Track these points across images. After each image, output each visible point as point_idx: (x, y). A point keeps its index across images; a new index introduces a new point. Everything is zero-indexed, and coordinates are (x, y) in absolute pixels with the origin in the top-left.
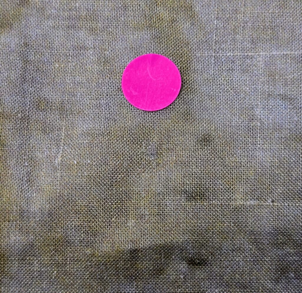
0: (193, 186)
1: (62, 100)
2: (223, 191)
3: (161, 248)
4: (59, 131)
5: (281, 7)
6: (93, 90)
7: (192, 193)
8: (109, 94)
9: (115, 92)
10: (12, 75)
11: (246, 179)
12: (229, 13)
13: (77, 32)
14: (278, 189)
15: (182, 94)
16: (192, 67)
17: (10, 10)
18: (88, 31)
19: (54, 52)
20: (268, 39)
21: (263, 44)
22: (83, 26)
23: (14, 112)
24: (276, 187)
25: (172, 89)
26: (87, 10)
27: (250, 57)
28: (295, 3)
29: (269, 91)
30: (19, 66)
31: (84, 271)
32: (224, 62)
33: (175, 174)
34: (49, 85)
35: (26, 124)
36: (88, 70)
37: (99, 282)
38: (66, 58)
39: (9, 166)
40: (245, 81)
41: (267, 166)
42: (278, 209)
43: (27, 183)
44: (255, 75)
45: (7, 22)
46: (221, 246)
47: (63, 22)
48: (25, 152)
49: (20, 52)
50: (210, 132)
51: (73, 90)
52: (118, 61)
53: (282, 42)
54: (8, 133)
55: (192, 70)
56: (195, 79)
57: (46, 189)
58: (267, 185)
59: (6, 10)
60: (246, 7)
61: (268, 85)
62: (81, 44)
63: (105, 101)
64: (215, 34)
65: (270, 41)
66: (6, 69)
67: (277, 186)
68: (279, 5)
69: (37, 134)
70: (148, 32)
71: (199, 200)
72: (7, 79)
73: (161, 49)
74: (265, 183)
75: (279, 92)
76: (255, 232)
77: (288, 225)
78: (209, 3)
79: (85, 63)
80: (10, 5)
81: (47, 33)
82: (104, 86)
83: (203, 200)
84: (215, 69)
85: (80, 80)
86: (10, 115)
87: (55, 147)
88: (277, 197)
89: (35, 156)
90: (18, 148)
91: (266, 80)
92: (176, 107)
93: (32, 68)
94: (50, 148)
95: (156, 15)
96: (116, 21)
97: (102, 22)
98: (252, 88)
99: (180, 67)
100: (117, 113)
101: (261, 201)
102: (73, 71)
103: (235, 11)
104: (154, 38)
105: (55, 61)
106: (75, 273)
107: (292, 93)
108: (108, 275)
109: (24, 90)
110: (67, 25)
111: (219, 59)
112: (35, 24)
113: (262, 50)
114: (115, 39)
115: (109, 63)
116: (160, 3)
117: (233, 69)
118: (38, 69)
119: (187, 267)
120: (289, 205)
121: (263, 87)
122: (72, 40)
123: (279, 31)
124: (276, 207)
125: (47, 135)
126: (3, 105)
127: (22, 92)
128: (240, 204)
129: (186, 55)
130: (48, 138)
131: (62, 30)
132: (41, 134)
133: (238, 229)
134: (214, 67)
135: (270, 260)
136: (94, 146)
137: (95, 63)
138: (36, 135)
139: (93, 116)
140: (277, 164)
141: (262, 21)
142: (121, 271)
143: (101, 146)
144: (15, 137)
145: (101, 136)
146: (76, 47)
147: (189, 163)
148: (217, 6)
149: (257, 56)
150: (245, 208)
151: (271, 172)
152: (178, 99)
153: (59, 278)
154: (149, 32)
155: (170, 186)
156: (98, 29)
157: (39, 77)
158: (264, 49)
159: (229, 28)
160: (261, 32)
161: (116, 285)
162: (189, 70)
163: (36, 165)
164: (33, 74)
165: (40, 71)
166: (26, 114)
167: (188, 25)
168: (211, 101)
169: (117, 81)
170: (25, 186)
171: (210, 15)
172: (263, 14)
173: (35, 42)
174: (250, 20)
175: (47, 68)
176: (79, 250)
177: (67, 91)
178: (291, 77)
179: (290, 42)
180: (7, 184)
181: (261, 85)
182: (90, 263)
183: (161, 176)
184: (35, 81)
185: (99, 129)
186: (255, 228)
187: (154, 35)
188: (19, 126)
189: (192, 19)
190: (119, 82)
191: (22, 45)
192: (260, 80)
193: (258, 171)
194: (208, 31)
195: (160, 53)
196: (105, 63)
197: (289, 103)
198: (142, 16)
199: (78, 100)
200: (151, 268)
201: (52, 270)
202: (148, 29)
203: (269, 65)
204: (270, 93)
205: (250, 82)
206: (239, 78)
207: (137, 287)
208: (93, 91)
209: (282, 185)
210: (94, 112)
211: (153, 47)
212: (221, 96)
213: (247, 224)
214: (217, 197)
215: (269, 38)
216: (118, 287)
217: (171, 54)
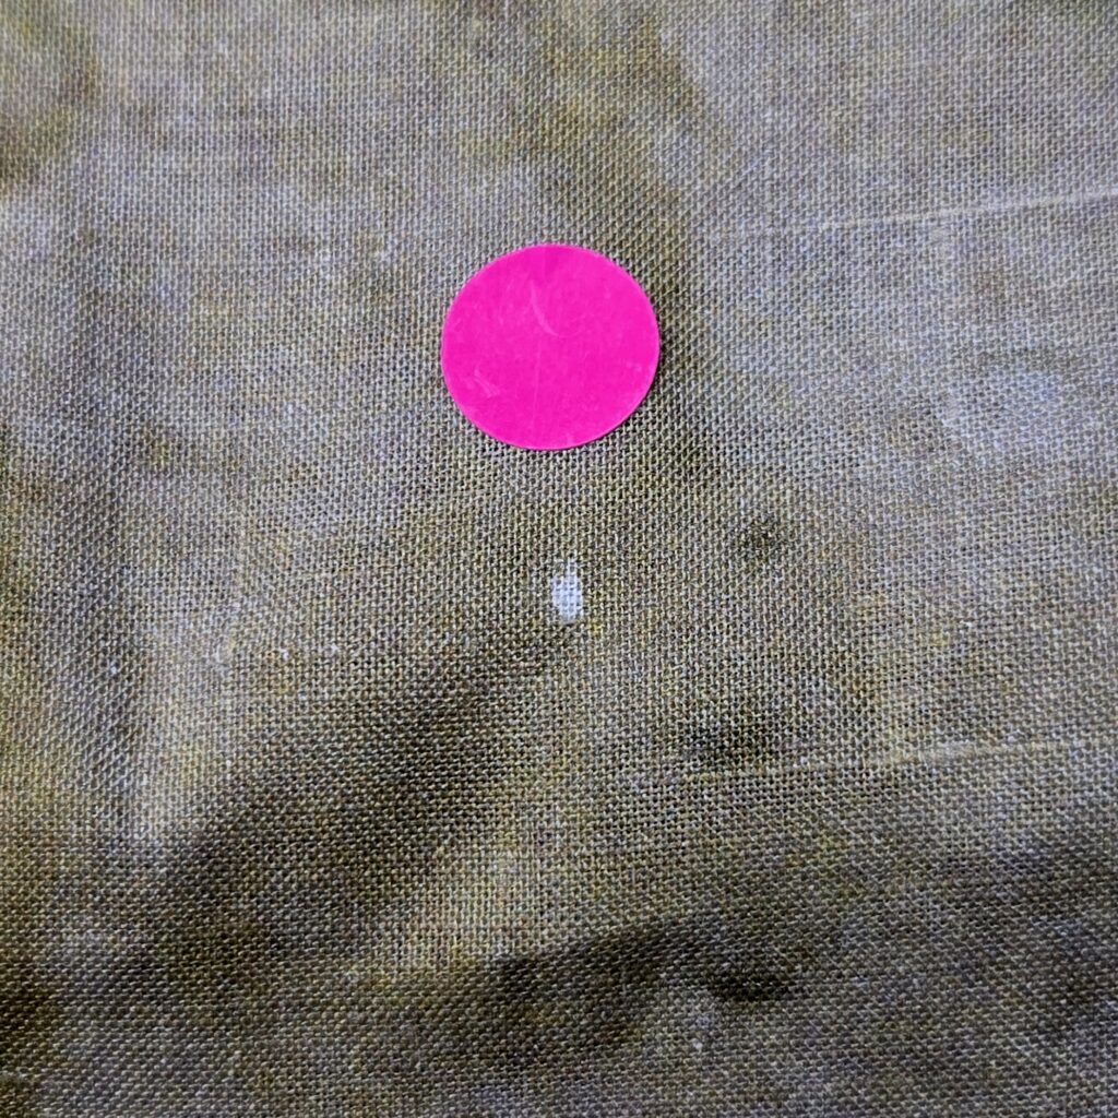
0: (724, 710)
1: (231, 433)
2: (839, 719)
3: (615, 948)
4: (227, 547)
5: (1004, 40)
6: (340, 392)
7: (722, 735)
8: (399, 400)
9: (420, 392)
10: (45, 345)
11: (922, 666)
12: (817, 80)
13: (270, 191)
14: (1045, 689)
15: (665, 381)
16: (695, 284)
17: (28, 117)
18: (311, 185)
19: (193, 265)
20: (965, 159)
21: (946, 177)
22: (292, 168)
23: (60, 476)
24: (1036, 682)
25: (629, 365)
26: (303, 110)
27: (902, 229)
28: (1055, 21)
29: (984, 342)
30: (69, 313)
31: (343, 1043)
32: (808, 255)
33: (657, 671)
34: (182, 383)
35: (107, 524)
36: (316, 324)
37: (396, 1083)
38: (237, 285)
39: (49, 673)
40: (890, 316)
41: (996, 607)
42: (1046, 766)
43: (118, 739)
44: (926, 292)
45: (19, 159)
46: (838, 923)
47: (217, 158)
48: (106, 625)
49: (71, 263)
50: (778, 512)
51: (267, 397)
52: (423, 282)
53: (1018, 164)
54: (43, 553)
55: (695, 296)
56: (706, 325)
57: (184, 761)
58: (999, 677)
59: (16, 117)
60: (876, 53)
61: (978, 323)
62: (287, 231)
63: (387, 426)
64: (769, 159)
65: (972, 164)
66: (23, 322)
67: (1040, 678)
68: (998, 34)
69: (147, 560)
70: (524, 169)
71: (750, 761)
72: (28, 358)
73: (575, 225)
74: (992, 671)
75: (1019, 343)
76: (964, 859)
77: (1091, 822)
78: (741, 49)
79: (305, 300)
80: (26, 98)
81: (163, 197)
82: (378, 373)
83: (764, 759)
84: (779, 284)
85: (289, 361)
86: (46, 487)
87: (213, 606)
88: (1043, 720)
89: (145, 641)
90: (80, 609)
91: (970, 306)
92: (647, 430)
93: (116, 324)
94: (196, 610)
95: (551, 109)
96: (408, 143)
97: (358, 148)
98: (917, 338)
99: (648, 286)
100: (431, 467)
101: (982, 741)
102: (263, 330)
103: (836, 70)
104: (550, 189)
105: (198, 296)
106: (309, 1051)
107: (1069, 340)
108: (427, 1054)
109: (91, 401)
110: (233, 168)
111: (791, 246)
112: (120, 168)
113: (946, 199)
114: (407, 205)
115: (391, 291)
116: (562, 65)
117: (843, 278)
118: (139, 326)
119: (717, 1009)
120: (1088, 746)
121: (958, 332)
122: (254, 218)
123: (1004, 129)
124: (1041, 756)
125: (184, 563)
126: (19, 450)
127: (84, 405)
128: (904, 762)
129: (667, 242)
130: (187, 573)
131: (217, 184)
132: (161, 561)
133: (900, 856)
134: (774, 278)
135: (1024, 960)
136: (350, 590)
137: (341, 296)
138: (144, 564)
139: (343, 485)
140: (1033, 598)
141: (939, 98)
142: (473, 1039)
143: (378, 588)
144: (68, 567)
145: (376, 552)
146: (271, 243)
147: (707, 627)
148: (770, 58)
149: (929, 224)
150: (921, 772)
151: (1012, 627)
152: (653, 398)
153: (250, 1074)
154: (528, 170)
155: (640, 715)
156: (345, 175)
157: (145, 356)
158: (953, 195)
159: (821, 133)
160: (939, 136)
161: (459, 1090)
162: (683, 295)
163: (150, 673)
164: (119, 343)
165: (146, 332)
166: (104, 487)
167: (671, 136)
168: (774, 399)
169: (424, 352)
170: (108, 750)
171: (747, 92)
172: (939, 70)
173: (124, 231)
174: (894, 96)
175: (171, 321)
176: (320, 971)
177: (248, 403)
178: (1059, 287)
179: (1047, 162)
180: (43, 740)
181: (951, 326)
182: (361, 1015)
183: (602, 681)
184: (131, 370)
185: (368, 528)
186: (964, 845)
187: (550, 177)
188: (80, 527)
189: (684, 110)
190: (433, 355)
191: (77, 238)
192: (947, 307)
193: (966, 628)
194: (744, 149)
195: (575, 240)
196: (378, 293)
197: (1060, 377)
198: (501, 115)
199: (289, 432)
200: (583, 1022)
201: (225, 1048)
202: (524, 159)
203: (975, 250)
204: (989, 350)
205: (910, 320)
206: (867, 308)
207: (537, 1093)
208: (340, 396)
209: (1058, 673)
210: (347, 468)
211: (545, 220)
212: (806, 377)
213: (934, 832)
214: (815, 743)
215: (969, 155)
216: (466, 1095)
217: (613, 239)
